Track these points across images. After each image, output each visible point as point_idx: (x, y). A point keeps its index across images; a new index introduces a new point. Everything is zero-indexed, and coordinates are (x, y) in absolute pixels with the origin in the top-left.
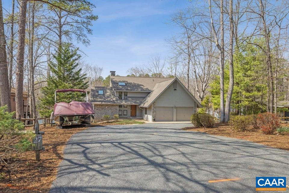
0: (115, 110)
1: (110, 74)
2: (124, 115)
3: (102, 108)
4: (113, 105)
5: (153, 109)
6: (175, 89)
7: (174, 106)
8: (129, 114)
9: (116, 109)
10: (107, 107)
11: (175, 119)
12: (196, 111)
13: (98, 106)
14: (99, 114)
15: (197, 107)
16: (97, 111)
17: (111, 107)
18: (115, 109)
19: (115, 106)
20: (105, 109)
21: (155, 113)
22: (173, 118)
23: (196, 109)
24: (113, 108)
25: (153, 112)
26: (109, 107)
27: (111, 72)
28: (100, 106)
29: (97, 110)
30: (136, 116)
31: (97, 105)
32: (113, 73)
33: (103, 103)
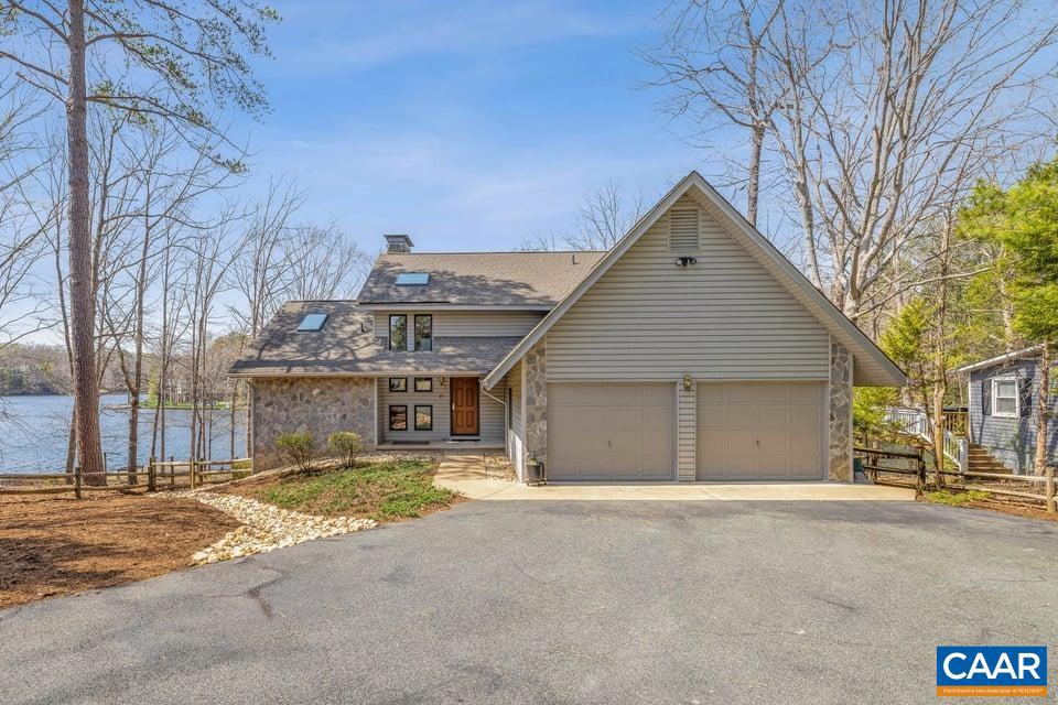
0: (357, 404)
1: (384, 245)
2: (416, 429)
3: (294, 397)
4: (350, 379)
5: (531, 401)
6: (684, 260)
7: (676, 376)
8: (443, 424)
9: (365, 402)
10: (315, 392)
11: (686, 462)
12: (847, 406)
13: (274, 387)
14: (279, 428)
15: (856, 384)
16: (270, 409)
17: (336, 388)
18: (361, 400)
19: (355, 383)
20: (308, 402)
21: (543, 425)
22: (674, 455)
23: (848, 396)
24: (348, 395)
25: (531, 419)
26: (330, 388)
27: (388, 237)
28: (285, 387)
29: (267, 405)
30: (478, 434)
31: (269, 381)
32: (399, 243)
33: (297, 371)
